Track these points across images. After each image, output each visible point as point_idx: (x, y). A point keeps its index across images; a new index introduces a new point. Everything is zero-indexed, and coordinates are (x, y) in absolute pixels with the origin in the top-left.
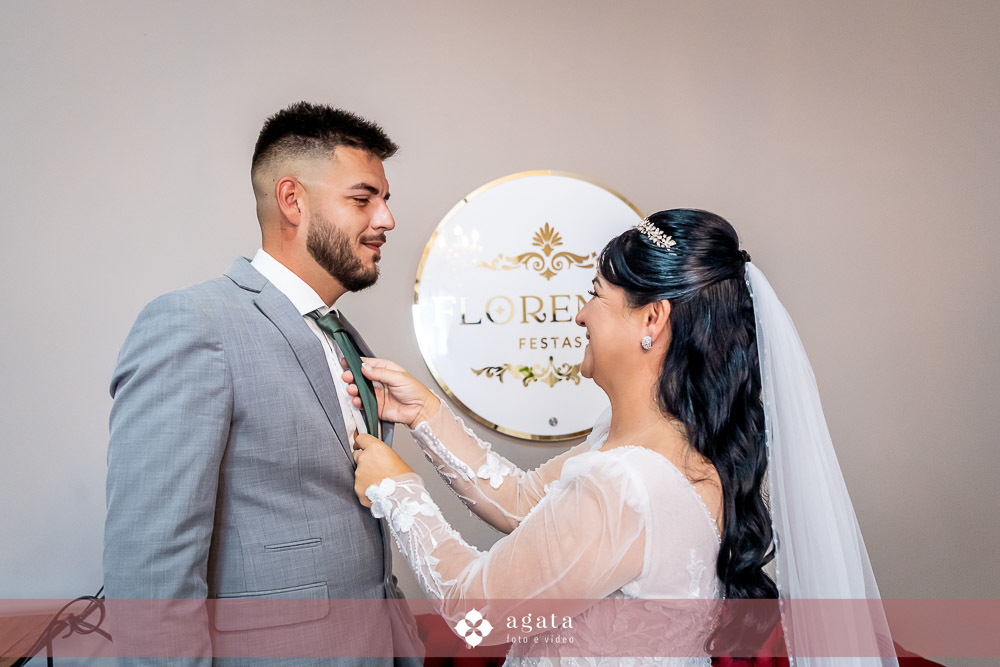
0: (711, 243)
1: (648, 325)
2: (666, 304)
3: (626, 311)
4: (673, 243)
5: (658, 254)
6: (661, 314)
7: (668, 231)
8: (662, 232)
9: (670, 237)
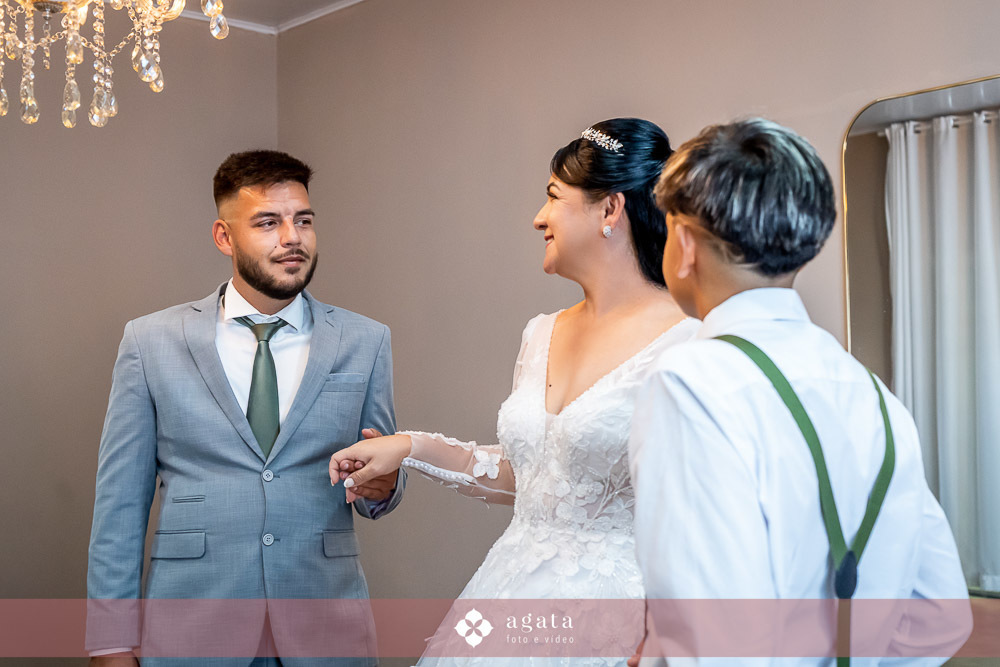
0: (654, 144)
1: (606, 217)
2: (621, 196)
3: (587, 207)
4: (620, 145)
5: (609, 155)
6: (617, 206)
7: (614, 136)
8: (609, 137)
9: (616, 141)
